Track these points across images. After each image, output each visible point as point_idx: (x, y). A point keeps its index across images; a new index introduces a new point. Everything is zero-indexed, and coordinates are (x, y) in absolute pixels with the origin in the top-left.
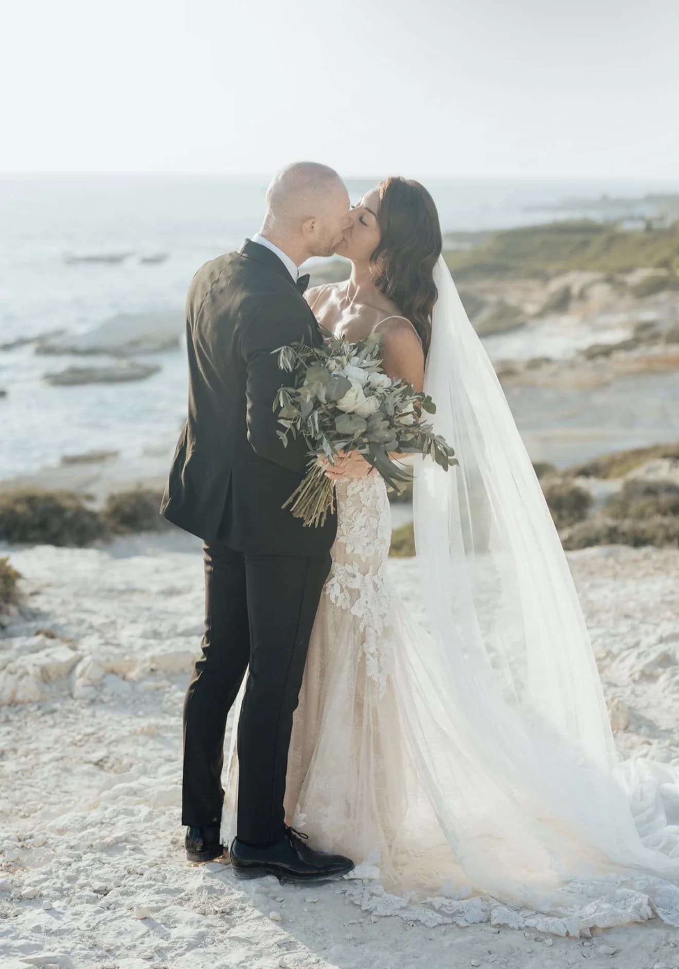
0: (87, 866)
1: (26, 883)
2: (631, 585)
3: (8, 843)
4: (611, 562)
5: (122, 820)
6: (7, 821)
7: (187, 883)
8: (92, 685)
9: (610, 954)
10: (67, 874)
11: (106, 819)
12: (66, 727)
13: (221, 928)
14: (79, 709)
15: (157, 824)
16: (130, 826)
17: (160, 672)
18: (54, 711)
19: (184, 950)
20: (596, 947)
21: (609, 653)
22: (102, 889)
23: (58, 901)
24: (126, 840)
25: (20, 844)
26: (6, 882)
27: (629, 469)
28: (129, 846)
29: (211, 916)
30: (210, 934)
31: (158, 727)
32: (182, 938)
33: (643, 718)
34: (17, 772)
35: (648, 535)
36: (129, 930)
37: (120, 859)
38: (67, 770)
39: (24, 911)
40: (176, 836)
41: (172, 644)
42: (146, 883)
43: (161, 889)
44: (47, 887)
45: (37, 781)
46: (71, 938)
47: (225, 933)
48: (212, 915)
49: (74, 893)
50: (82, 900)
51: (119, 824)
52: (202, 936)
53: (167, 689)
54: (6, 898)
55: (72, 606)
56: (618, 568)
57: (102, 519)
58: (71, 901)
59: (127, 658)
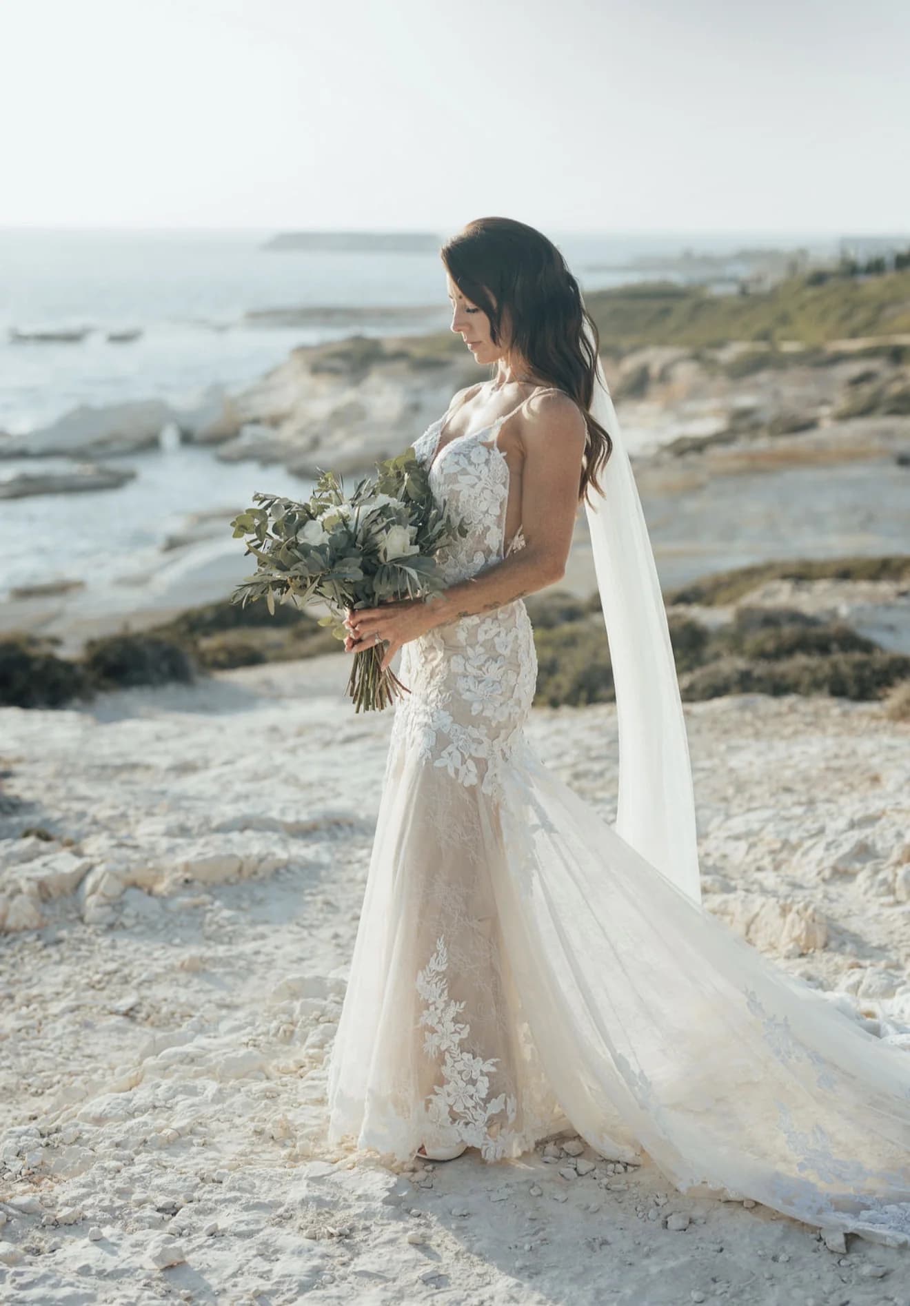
0: (144, 1172)
1: (61, 1199)
2: (781, 747)
3: (26, 1140)
4: (748, 716)
5: (182, 1102)
6: (14, 1102)
7: (285, 1193)
8: (109, 904)
9: (878, 1277)
10: (117, 1185)
11: (159, 1100)
12: (77, 964)
13: (341, 1259)
14: (93, 937)
15: (231, 1106)
16: (194, 1110)
17: (196, 884)
18: (59, 942)
19: (295, 1294)
20: (857, 1267)
21: (785, 843)
22: (167, 1207)
23: (108, 1227)
24: (192, 1132)
25: (43, 1141)
26: (34, 1200)
27: (740, 594)
28: (196, 1140)
29: (325, 1241)
30: (327, 1268)
31: (203, 960)
32: (290, 1276)
33: (846, 931)
34: (19, 1030)
35: (790, 680)
36: (213, 1266)
37: (185, 1160)
38: (87, 1025)
39: (62, 1243)
40: (260, 1124)
41: (206, 844)
42: (229, 1195)
43: (251, 1203)
44: (92, 1206)
45: (48, 1041)
46: (134, 1282)
47: (348, 1266)
48: (327, 1240)
49: (130, 1213)
50: (143, 1224)
51: (178, 1108)
52: (317, 1271)
53: (209, 907)
54: (35, 1225)
55: (62, 793)
56: (759, 724)
57: (80, 671)
58: (126, 1225)
59: (150, 865)
